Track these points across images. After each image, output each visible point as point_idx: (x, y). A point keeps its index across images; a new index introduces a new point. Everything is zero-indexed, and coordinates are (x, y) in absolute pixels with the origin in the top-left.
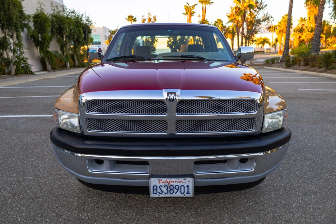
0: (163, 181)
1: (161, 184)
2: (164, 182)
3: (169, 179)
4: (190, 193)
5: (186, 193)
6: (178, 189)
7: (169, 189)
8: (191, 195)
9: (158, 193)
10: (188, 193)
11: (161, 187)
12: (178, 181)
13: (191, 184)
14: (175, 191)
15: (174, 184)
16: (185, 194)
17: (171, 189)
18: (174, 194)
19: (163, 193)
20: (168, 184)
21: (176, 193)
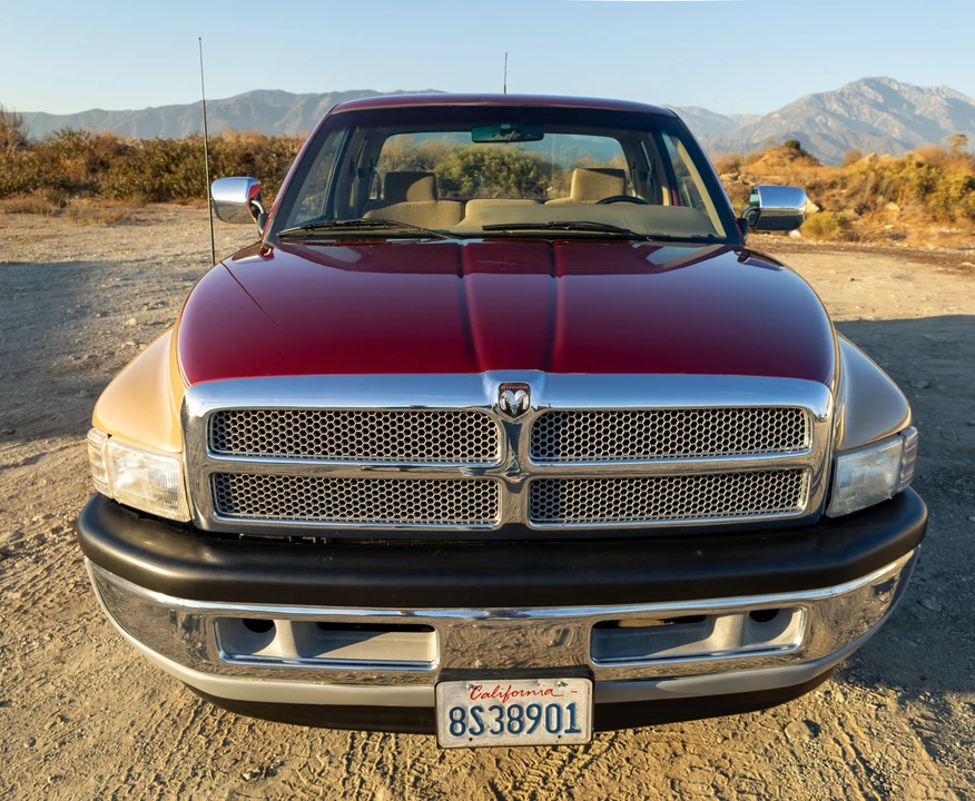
0: (483, 691)
1: (479, 702)
2: (488, 694)
3: (504, 685)
4: (578, 731)
5: (566, 731)
6: (537, 720)
7: (506, 719)
8: (584, 736)
9: (467, 731)
10: (571, 730)
11: (477, 711)
12: (537, 689)
13: (584, 701)
14: (529, 723)
15: (526, 701)
16: (562, 732)
17: (512, 719)
18: (524, 732)
19: (488, 733)
20: (501, 700)
21: (530, 732)
